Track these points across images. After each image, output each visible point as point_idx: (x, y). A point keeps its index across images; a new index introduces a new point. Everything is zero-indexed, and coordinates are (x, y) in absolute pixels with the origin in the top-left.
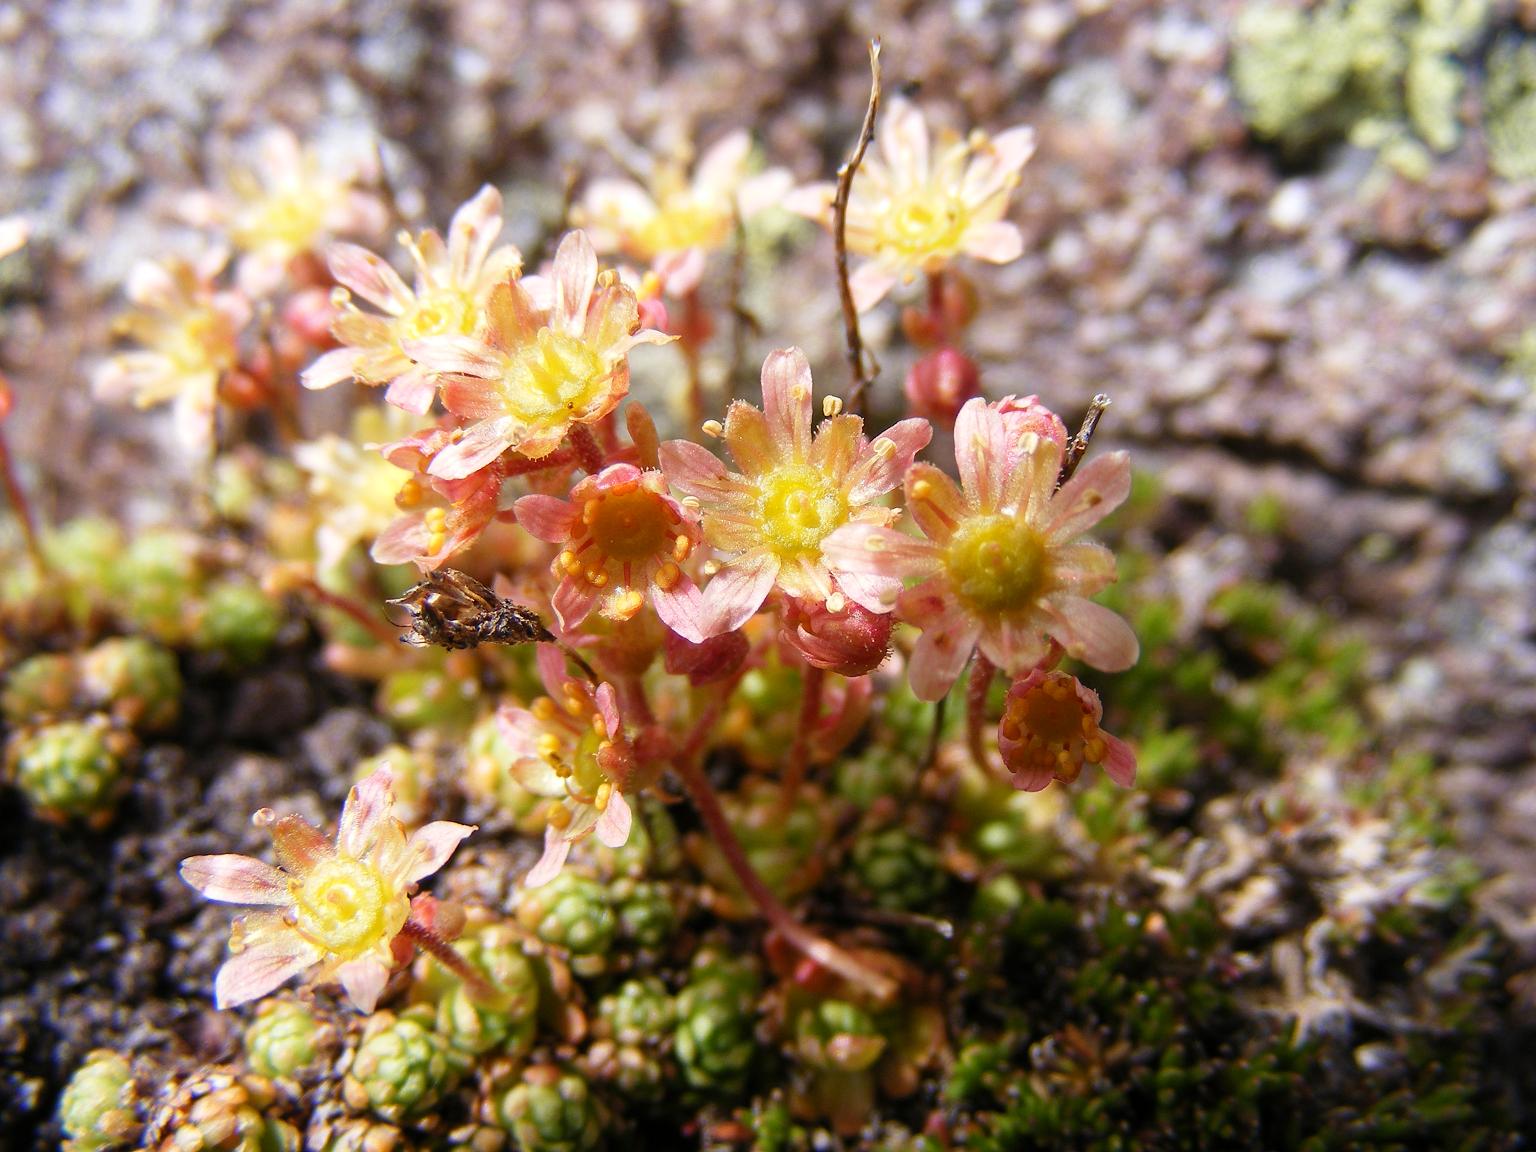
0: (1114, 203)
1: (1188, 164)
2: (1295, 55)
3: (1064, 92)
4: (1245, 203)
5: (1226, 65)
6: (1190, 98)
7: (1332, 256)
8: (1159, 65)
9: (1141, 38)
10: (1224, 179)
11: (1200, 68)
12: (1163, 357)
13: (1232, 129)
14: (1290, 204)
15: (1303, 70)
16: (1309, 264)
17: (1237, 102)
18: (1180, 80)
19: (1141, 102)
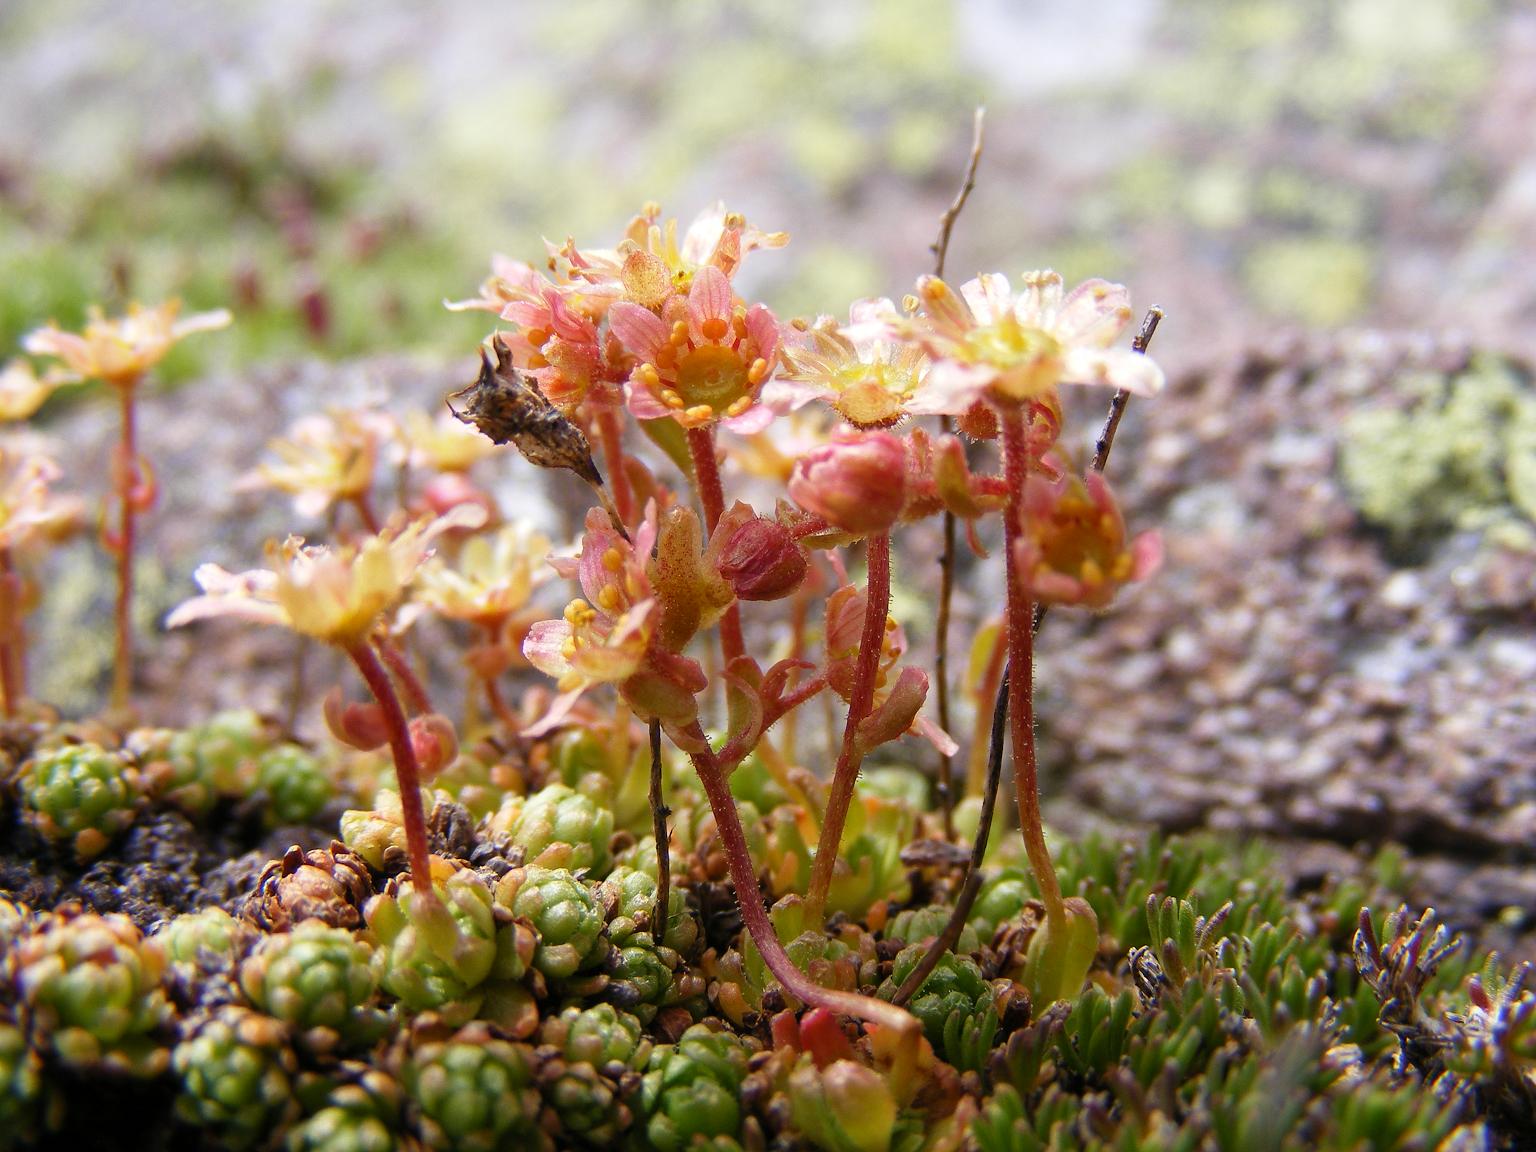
0: (1230, 596)
1: (1301, 550)
2: (1399, 446)
3: (1185, 507)
4: (1356, 585)
5: (1334, 465)
6: (1301, 495)
7: (1446, 632)
8: (1273, 474)
9: (1255, 456)
10: (1337, 562)
11: (1310, 470)
12: (1280, 748)
13: (1342, 515)
14: (1401, 589)
15: (1406, 458)
16: (1422, 643)
17: (1345, 492)
18: (1293, 482)
19: (1257, 511)
